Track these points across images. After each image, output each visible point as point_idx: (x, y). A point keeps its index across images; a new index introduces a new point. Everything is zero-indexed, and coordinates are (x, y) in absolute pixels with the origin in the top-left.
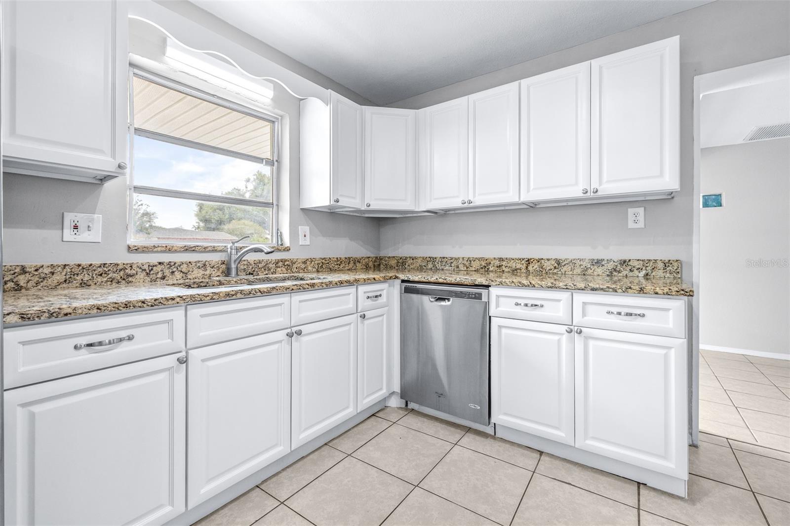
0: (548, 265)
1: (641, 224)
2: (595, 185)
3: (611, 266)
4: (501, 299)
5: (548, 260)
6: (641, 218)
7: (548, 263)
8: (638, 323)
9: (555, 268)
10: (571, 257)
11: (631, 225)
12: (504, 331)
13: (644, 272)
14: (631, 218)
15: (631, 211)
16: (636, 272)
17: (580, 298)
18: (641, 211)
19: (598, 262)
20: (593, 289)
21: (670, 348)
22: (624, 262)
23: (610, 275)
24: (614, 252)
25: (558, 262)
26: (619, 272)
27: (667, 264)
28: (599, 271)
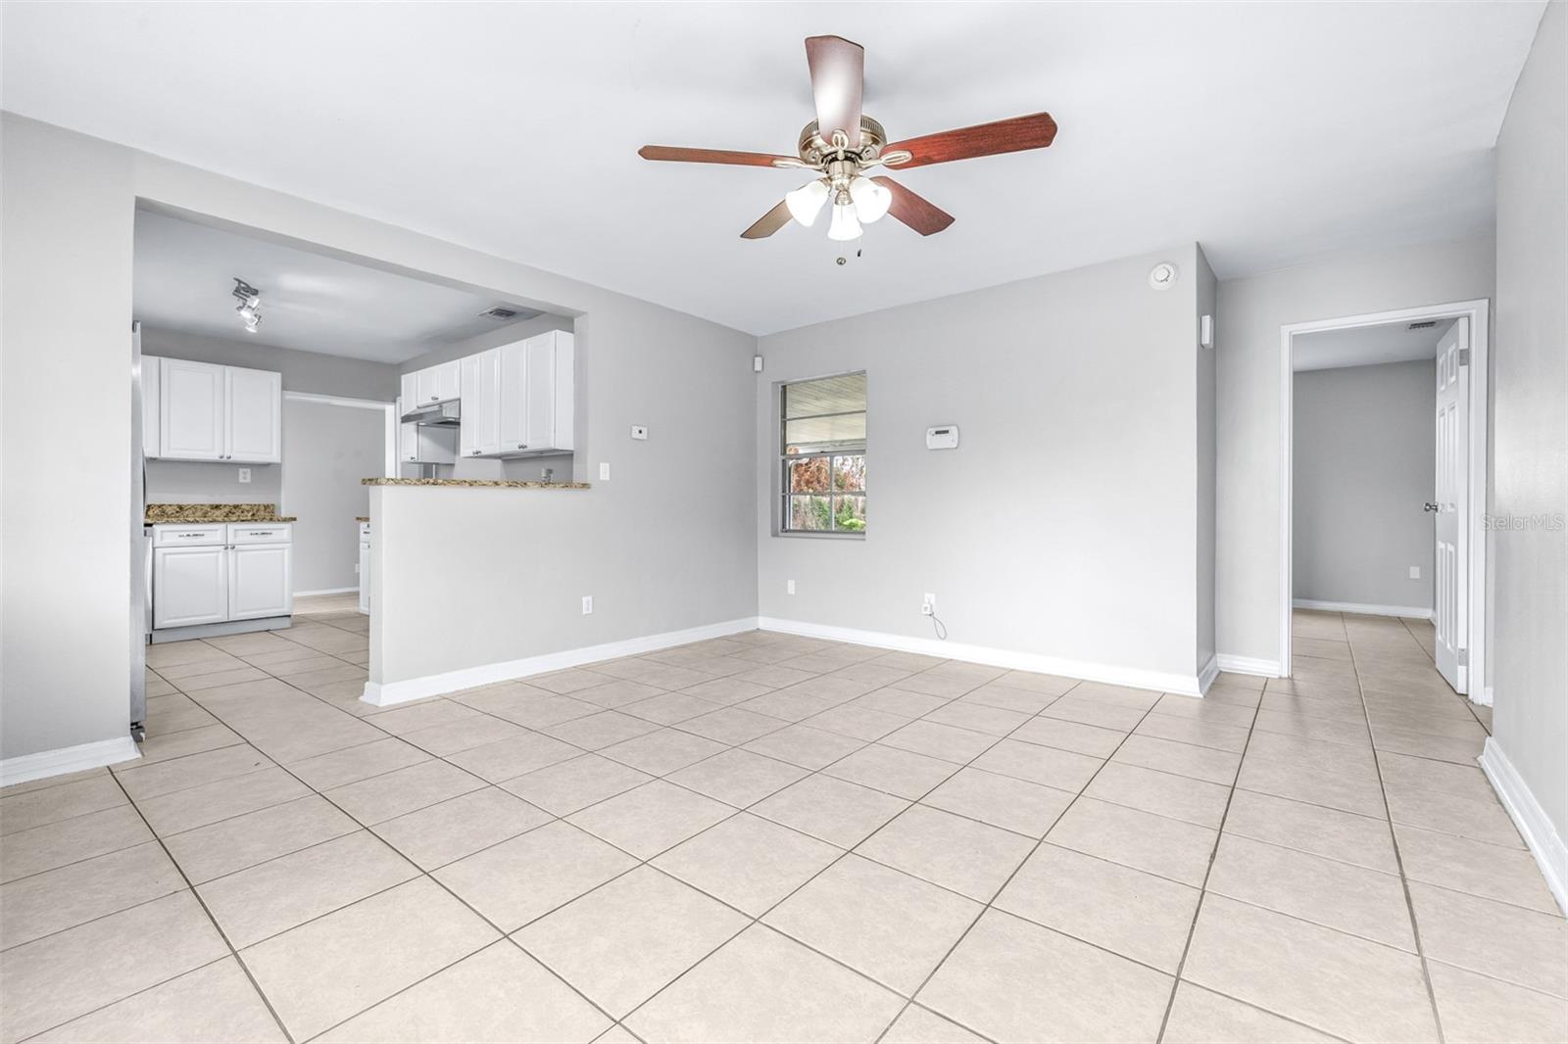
0: (169, 510)
1: (248, 480)
2: (227, 454)
3: (227, 510)
4: (165, 534)
5: (170, 505)
6: (249, 476)
7: (170, 508)
8: (269, 537)
9: (177, 512)
10: (192, 503)
11: (241, 480)
12: (168, 557)
13: (251, 513)
14: (241, 475)
15: (241, 470)
16: (246, 513)
17: (232, 527)
18: (249, 470)
19: (217, 507)
20: (243, 521)
21: (284, 549)
22: (236, 507)
23: (227, 515)
24: (228, 498)
25: (181, 508)
26: (234, 513)
27: (266, 507)
28: (218, 512)
